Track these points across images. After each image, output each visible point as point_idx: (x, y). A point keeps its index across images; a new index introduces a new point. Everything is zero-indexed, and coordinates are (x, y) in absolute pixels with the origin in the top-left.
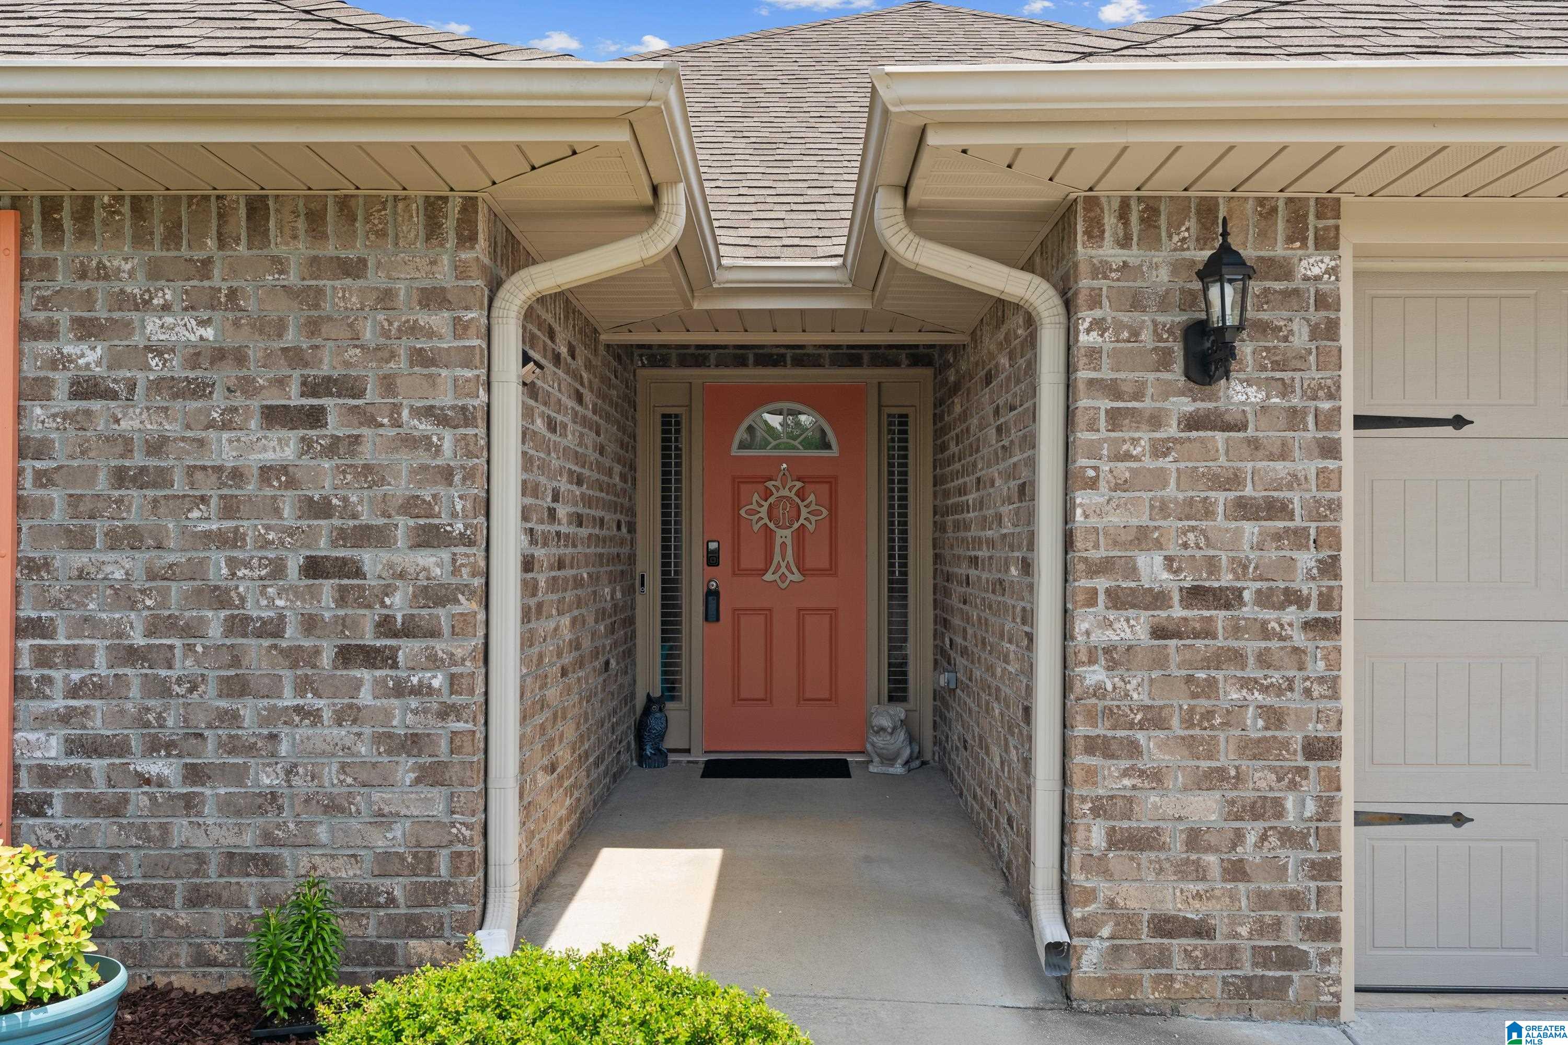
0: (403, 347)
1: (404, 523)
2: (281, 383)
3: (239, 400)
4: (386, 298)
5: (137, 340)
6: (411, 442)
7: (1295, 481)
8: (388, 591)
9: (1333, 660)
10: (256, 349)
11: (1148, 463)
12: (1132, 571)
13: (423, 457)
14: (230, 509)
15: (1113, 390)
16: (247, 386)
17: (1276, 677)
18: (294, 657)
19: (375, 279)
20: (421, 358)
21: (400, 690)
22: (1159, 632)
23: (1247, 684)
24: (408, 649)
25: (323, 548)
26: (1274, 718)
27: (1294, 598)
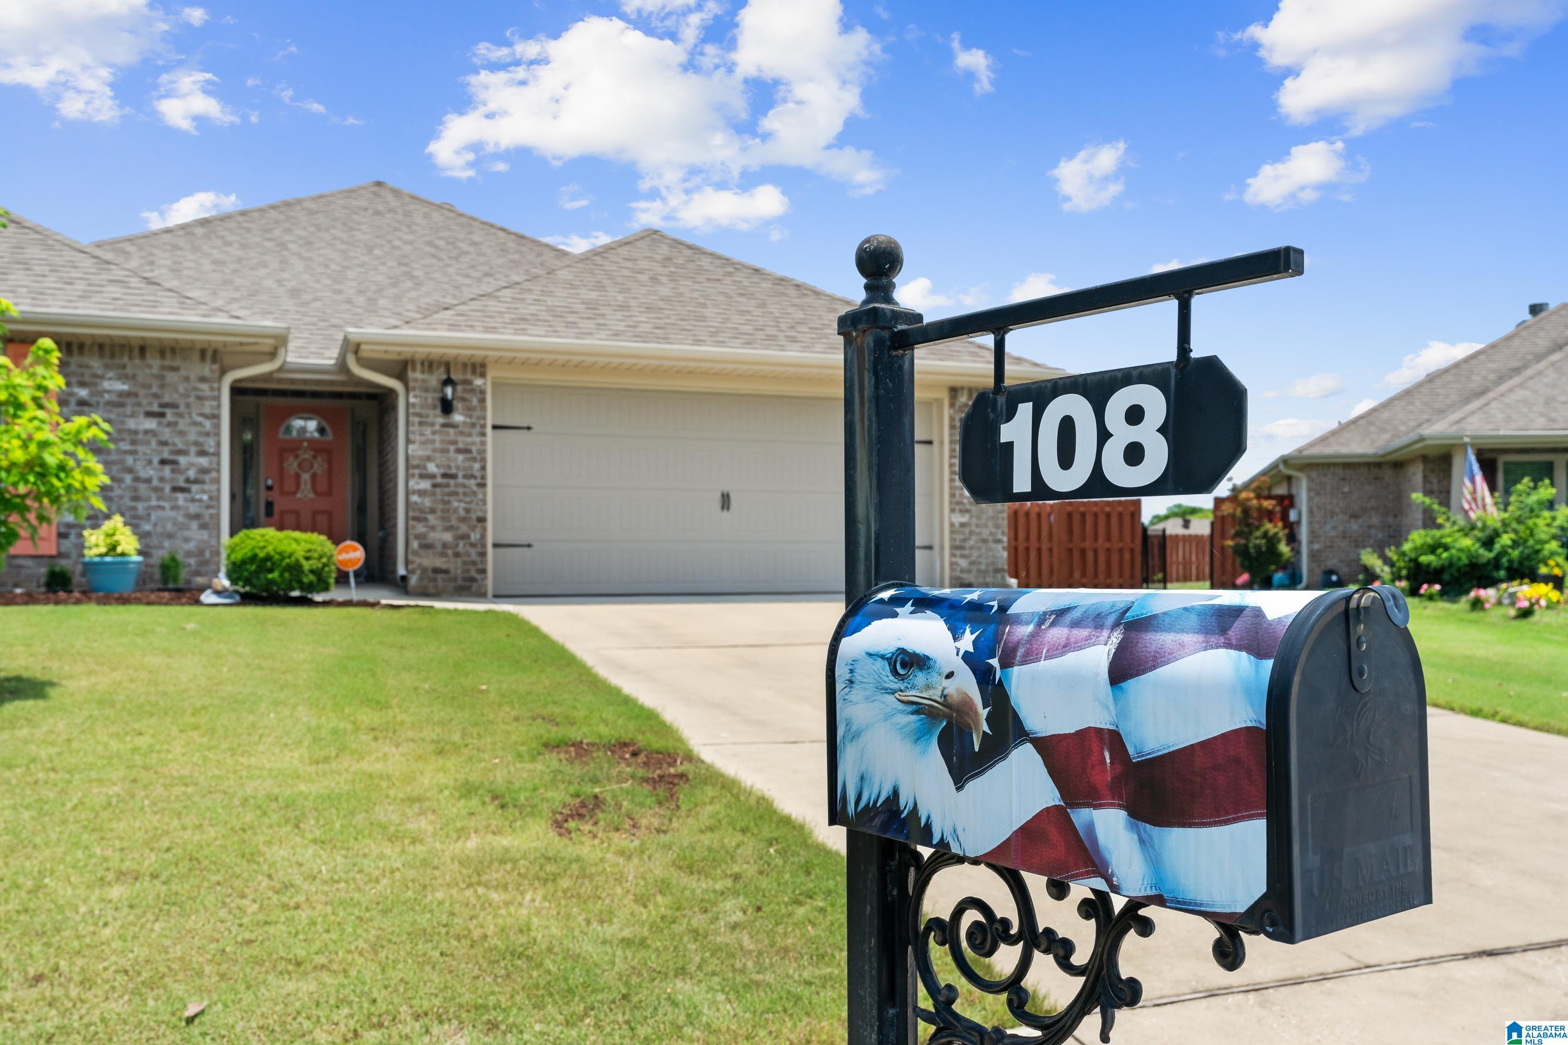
0: (193, 394)
1: (193, 449)
2: (151, 404)
3: (136, 409)
4: (187, 379)
5: (100, 388)
6: (196, 424)
7: (473, 443)
8: (188, 469)
9: (485, 494)
10: (142, 392)
11: (430, 437)
12: (425, 468)
13: (199, 429)
14: (133, 442)
15: (419, 415)
16: (139, 404)
17: (468, 499)
18: (156, 489)
19: (183, 373)
20: (200, 398)
21: (193, 500)
22: (435, 486)
23: (460, 501)
24: (195, 488)
25: (166, 455)
26: (468, 511)
27: (473, 477)
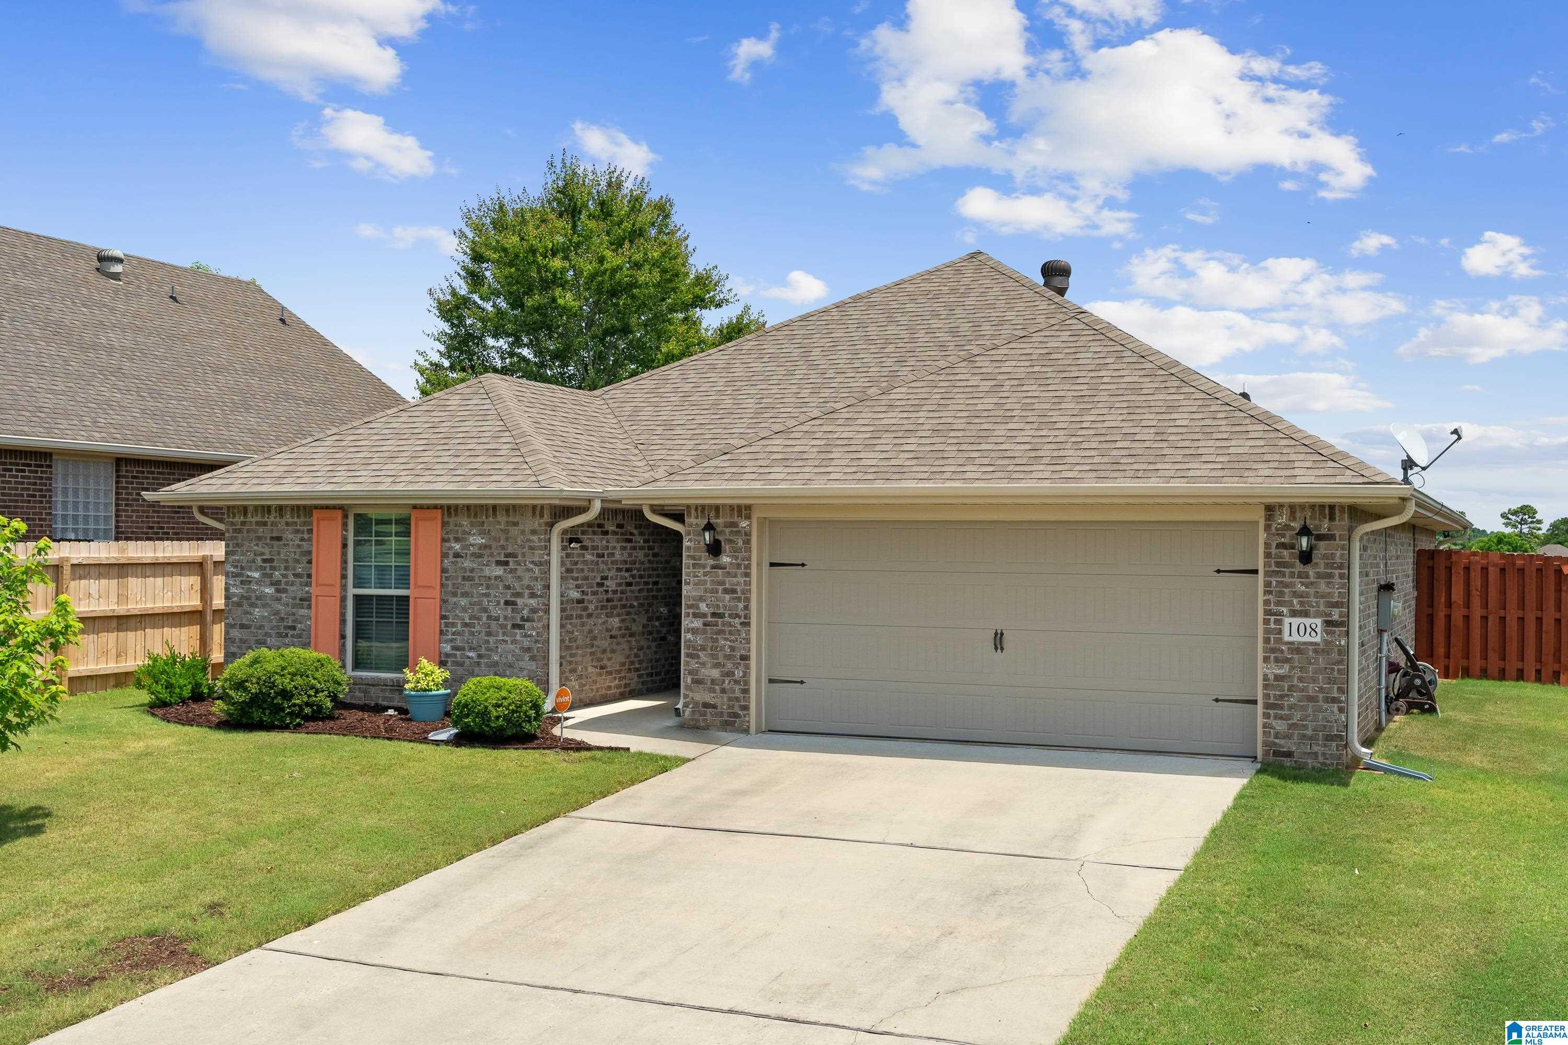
0: (527, 545)
1: (527, 592)
2: (499, 554)
3: (490, 558)
4: (523, 532)
5: (467, 543)
6: (529, 570)
7: (738, 584)
8: (523, 609)
9: (748, 633)
10: (494, 545)
11: (702, 578)
12: (698, 608)
13: (531, 574)
14: (488, 587)
15: (693, 558)
16: (492, 555)
17: (733, 638)
18: (503, 626)
19: (521, 527)
20: (531, 548)
21: (526, 636)
22: (705, 625)
23: (726, 639)
24: (527, 625)
25: (508, 598)
26: (732, 649)
27: (738, 616)
